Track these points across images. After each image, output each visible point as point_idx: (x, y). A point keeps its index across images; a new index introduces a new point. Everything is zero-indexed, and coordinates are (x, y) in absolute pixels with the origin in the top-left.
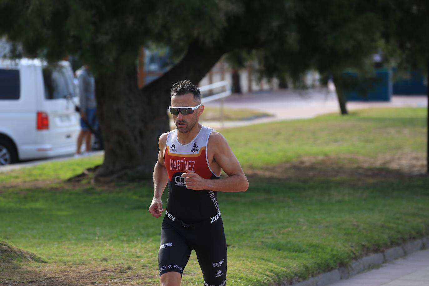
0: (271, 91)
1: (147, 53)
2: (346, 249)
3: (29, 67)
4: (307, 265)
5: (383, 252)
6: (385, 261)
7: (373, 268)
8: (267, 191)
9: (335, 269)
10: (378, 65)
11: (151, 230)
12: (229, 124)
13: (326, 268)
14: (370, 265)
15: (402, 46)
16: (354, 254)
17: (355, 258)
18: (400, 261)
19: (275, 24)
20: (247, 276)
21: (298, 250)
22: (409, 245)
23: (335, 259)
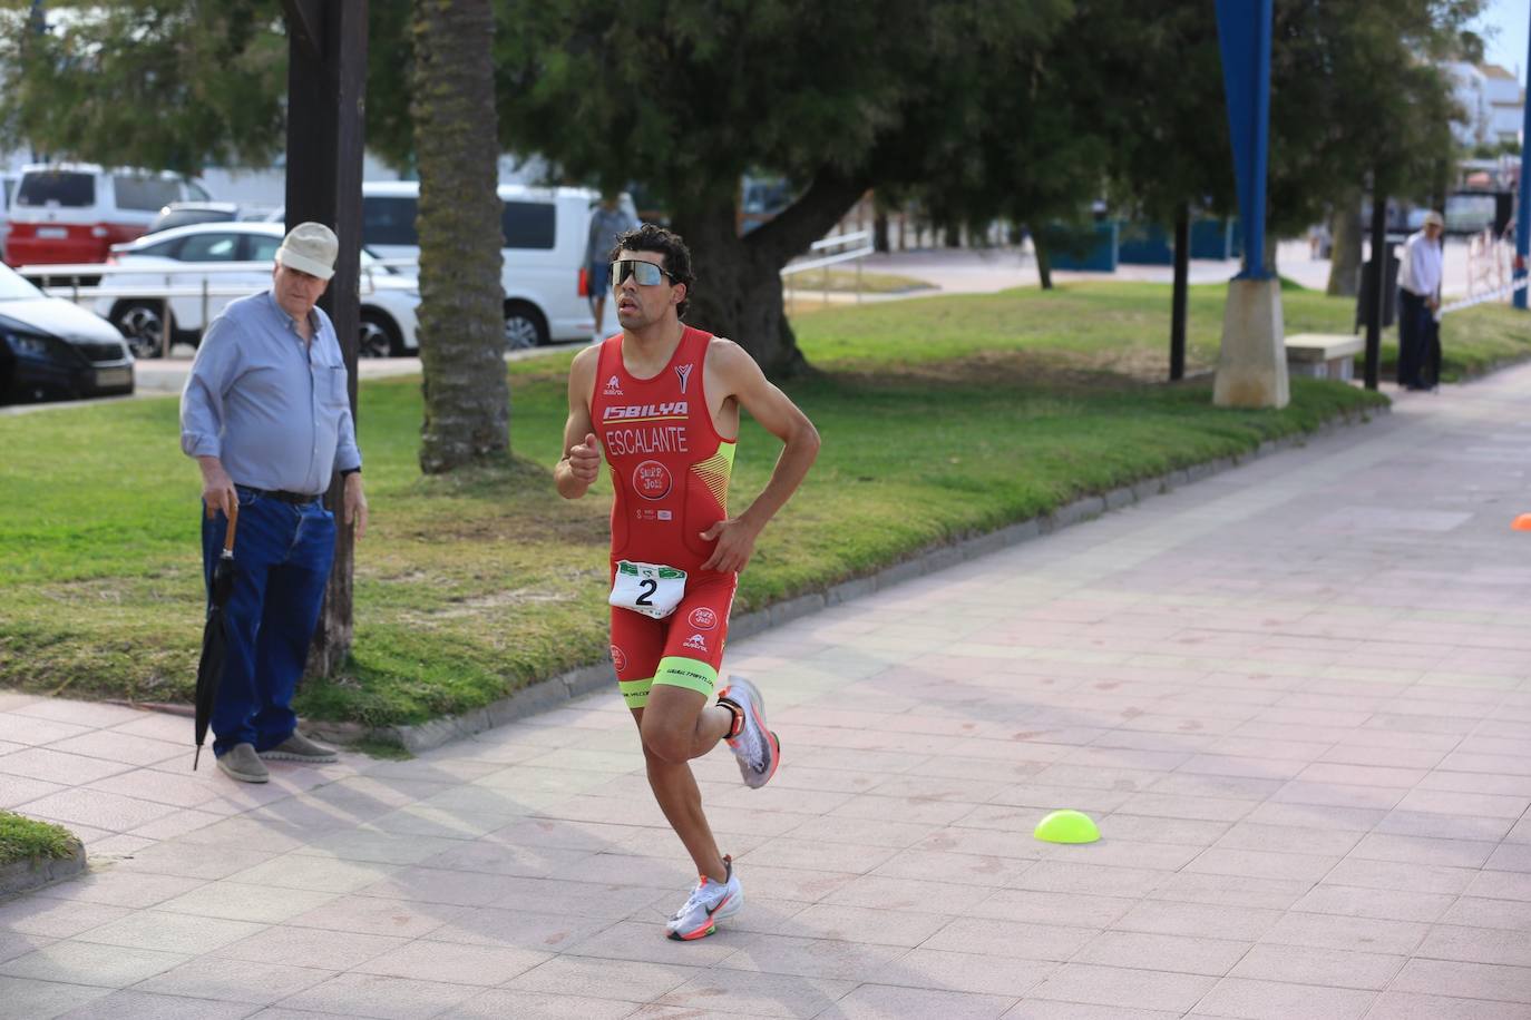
0: (933, 249)
1: (747, 183)
2: (1049, 490)
3: (572, 200)
4: (990, 511)
5: (1102, 495)
6: (1106, 509)
7: (1087, 519)
8: (929, 400)
9: (1031, 519)
10: (1100, 216)
11: (754, 453)
12: (868, 298)
13: (1018, 517)
14: (1083, 515)
15: (1137, 189)
16: (1061, 497)
17: (1063, 504)
18: (1128, 510)
19: (949, 145)
21: (977, 489)
22: (1141, 487)
23: (1032, 503)
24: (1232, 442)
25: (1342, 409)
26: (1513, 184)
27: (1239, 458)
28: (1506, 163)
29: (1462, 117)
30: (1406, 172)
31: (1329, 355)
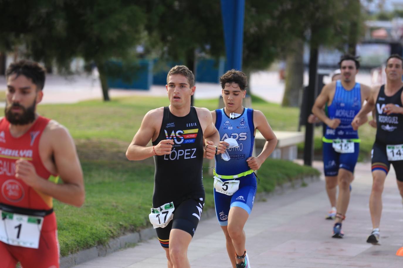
2: (105, 228)
4: (67, 242)
5: (139, 232)
6: (141, 240)
7: (129, 247)
9: (93, 247)
10: (141, 56)
13: (84, 245)
14: (126, 244)
15: (163, 39)
16: (112, 233)
17: (113, 237)
23: (94, 237)
25: (290, 178)
26: (401, 37)
28: (397, 23)
30: (331, 31)
31: (282, 144)
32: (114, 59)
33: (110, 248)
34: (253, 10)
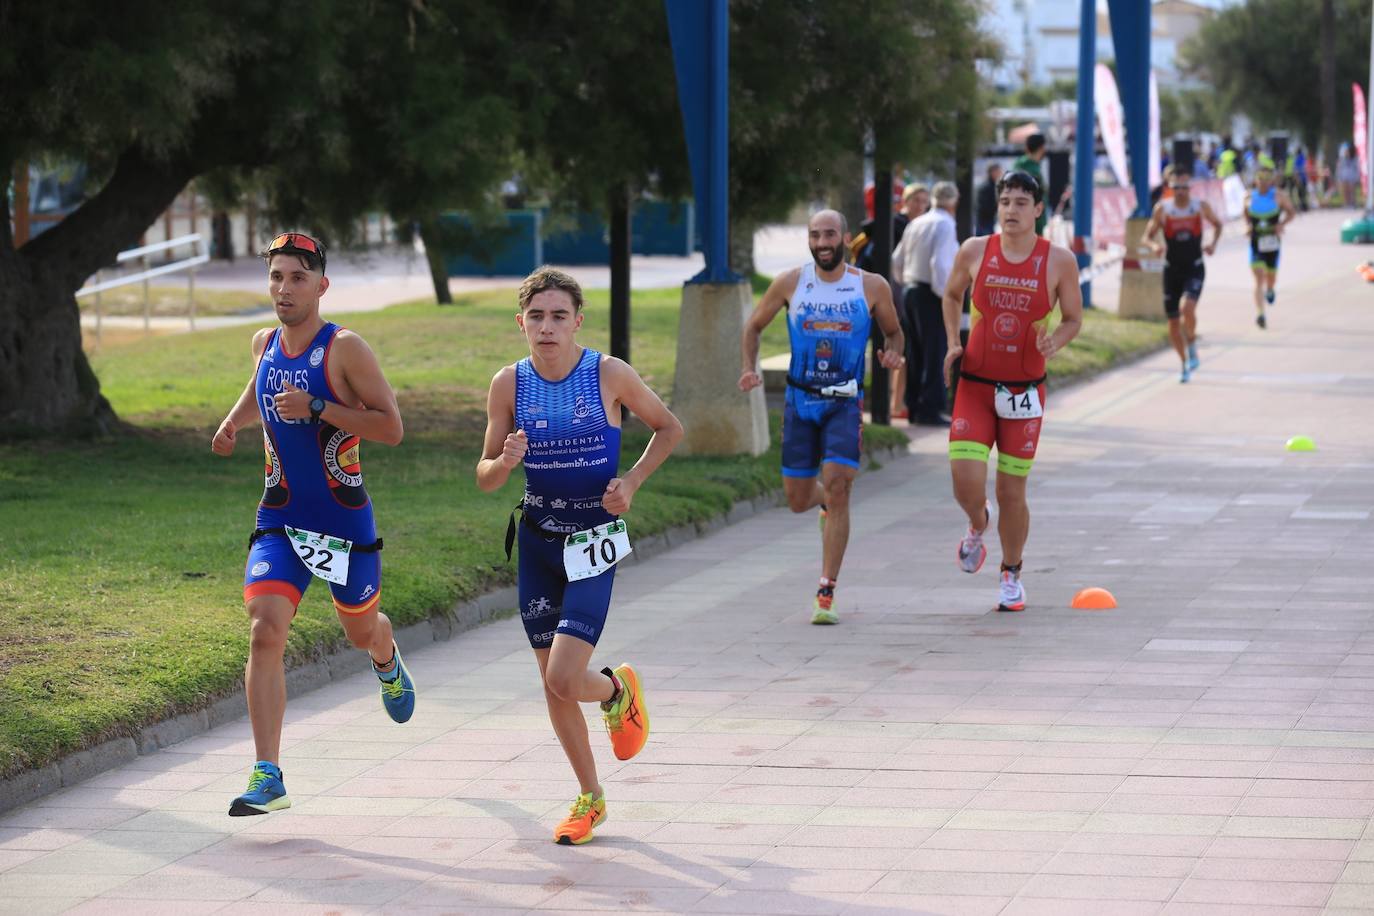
1: (35, 174)
2: (445, 579)
7: (498, 617)
9: (422, 621)
10: (513, 202)
11: (40, 544)
12: (204, 323)
13: (406, 618)
14: (493, 612)
15: (559, 165)
16: (461, 589)
17: (464, 599)
19: (299, 116)
20: (239, 637)
23: (423, 599)
24: (693, 503)
26: (1071, 138)
27: (704, 525)
28: (1060, 110)
29: (993, 54)
30: (917, 132)
32: (453, 213)
33: (458, 621)
34: (749, 93)
